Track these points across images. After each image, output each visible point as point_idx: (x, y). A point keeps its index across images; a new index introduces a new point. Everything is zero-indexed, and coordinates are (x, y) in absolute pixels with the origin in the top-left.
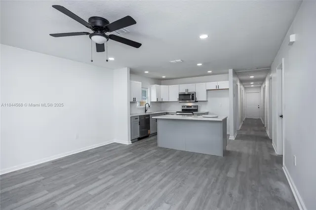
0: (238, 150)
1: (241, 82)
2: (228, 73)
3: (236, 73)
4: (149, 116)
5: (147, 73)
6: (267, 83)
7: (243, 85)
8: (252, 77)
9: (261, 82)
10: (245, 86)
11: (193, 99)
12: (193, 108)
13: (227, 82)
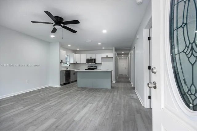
0: (117, 86)
1: (118, 54)
2: (112, 49)
3: (116, 50)
4: (70, 71)
5: (69, 47)
6: (129, 56)
7: (119, 57)
8: (123, 52)
9: (127, 55)
10: (120, 57)
11: (94, 62)
12: (94, 67)
13: (112, 54)
